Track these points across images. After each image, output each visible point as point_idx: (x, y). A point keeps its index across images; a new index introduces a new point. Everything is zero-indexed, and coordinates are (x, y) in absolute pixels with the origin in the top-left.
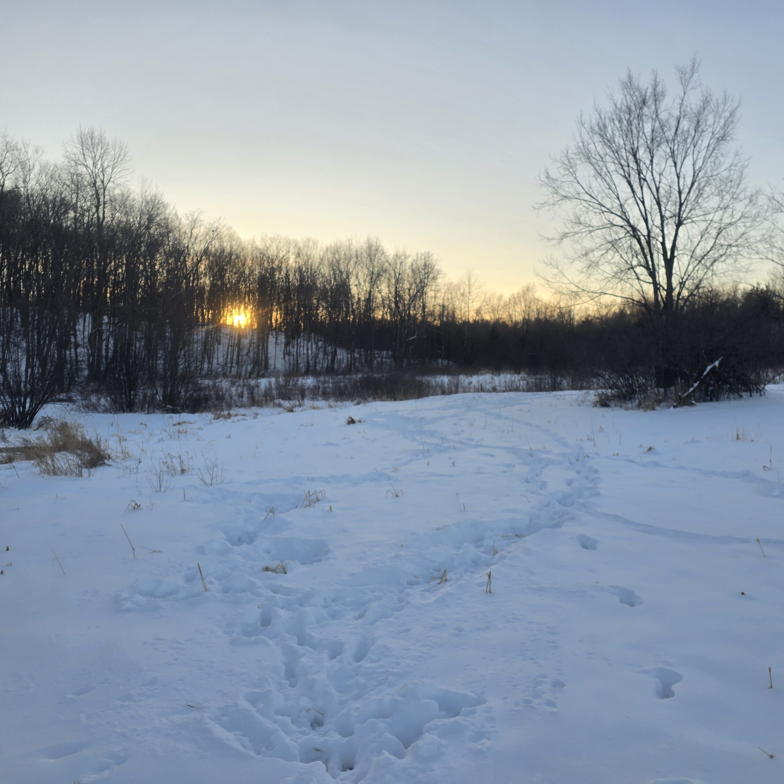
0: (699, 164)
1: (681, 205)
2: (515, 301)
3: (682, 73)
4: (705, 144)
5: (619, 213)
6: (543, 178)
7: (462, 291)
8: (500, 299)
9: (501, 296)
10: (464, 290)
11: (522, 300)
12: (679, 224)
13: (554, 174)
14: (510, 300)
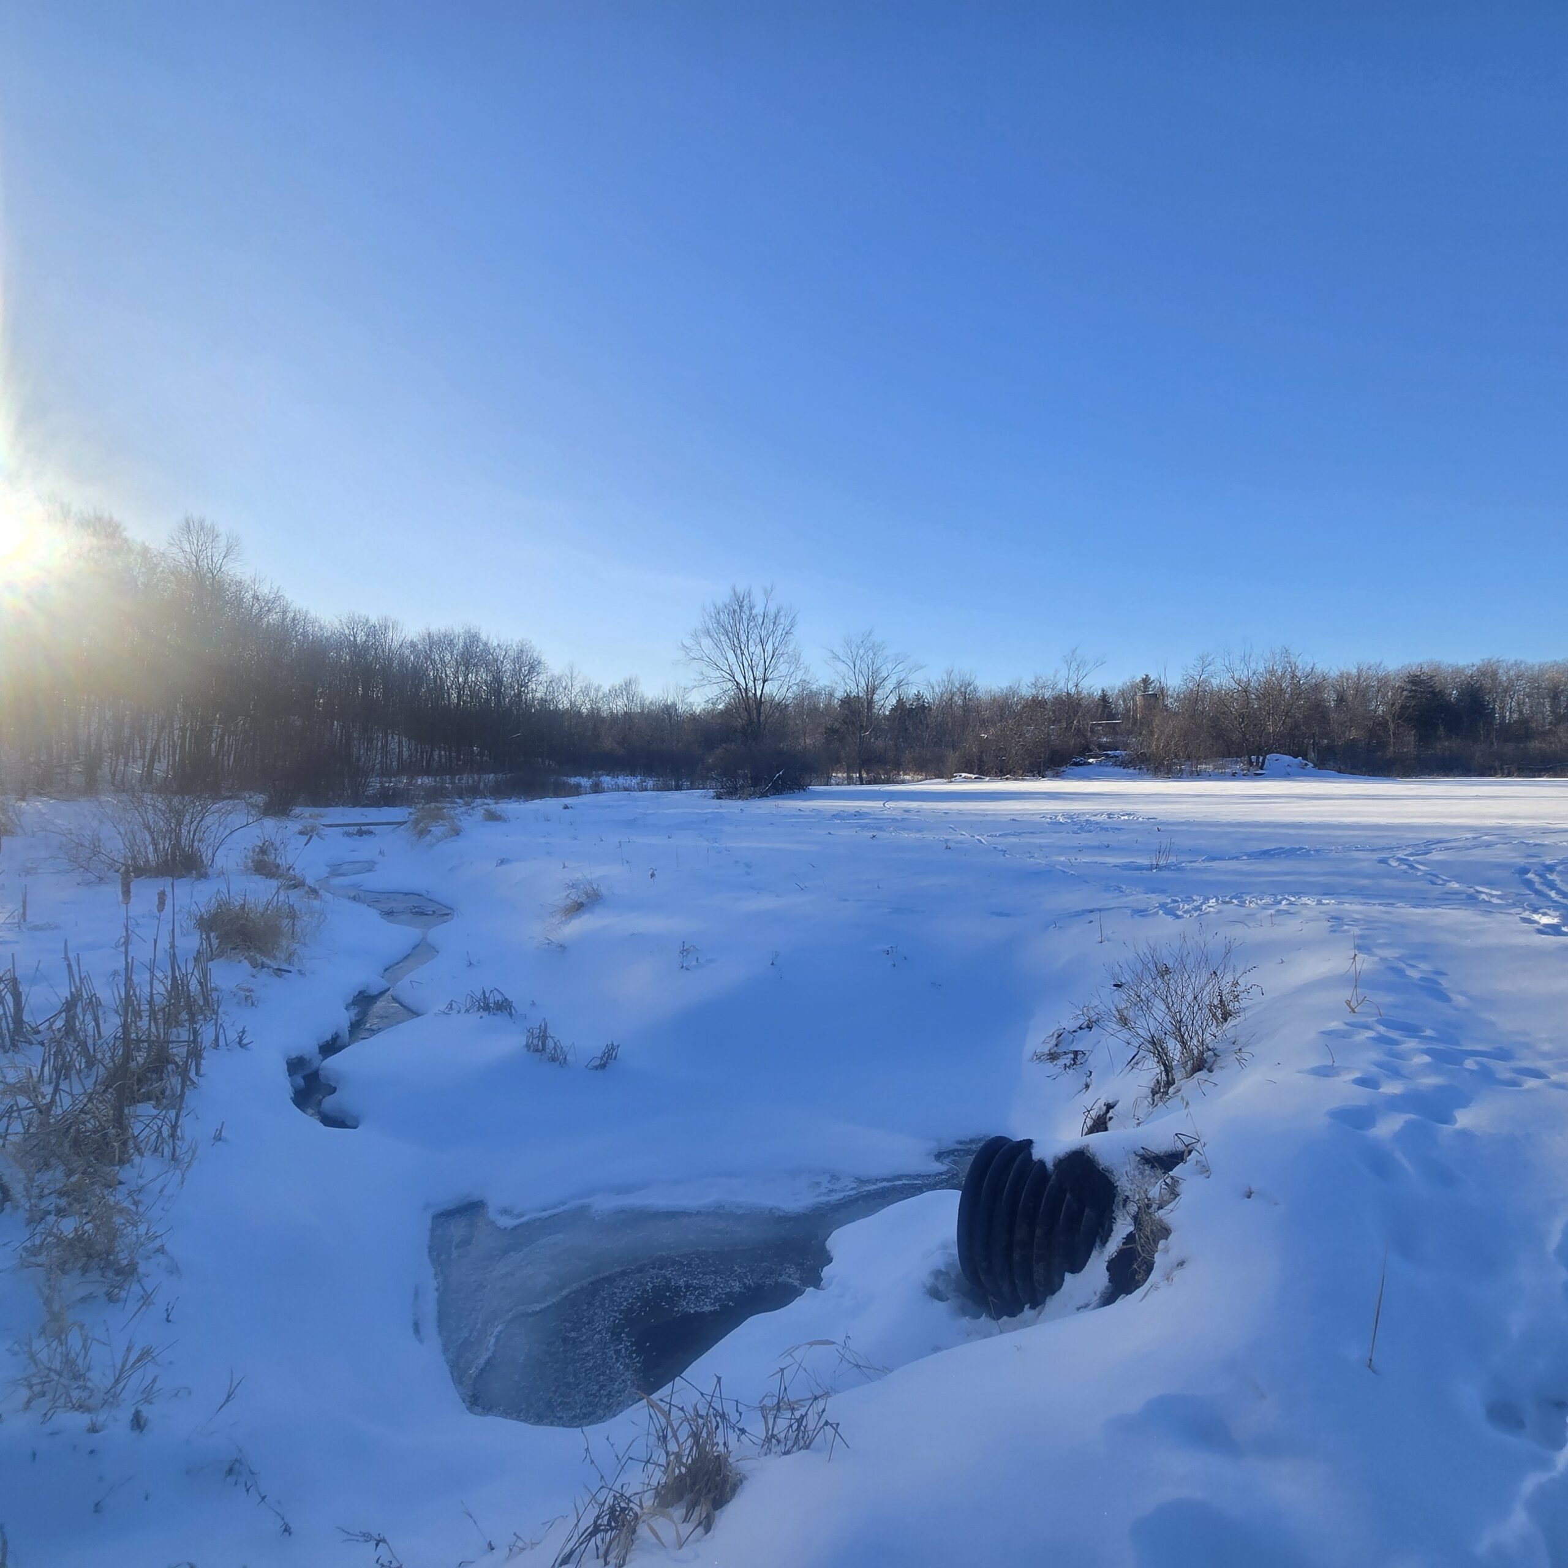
0: (776, 645)
1: (766, 670)
2: (615, 693)
3: (766, 591)
4: (780, 633)
5: (728, 671)
6: (680, 644)
7: (564, 685)
8: (597, 690)
9: (600, 687)
10: (567, 684)
11: (624, 693)
12: (764, 682)
13: (687, 644)
14: (610, 691)
